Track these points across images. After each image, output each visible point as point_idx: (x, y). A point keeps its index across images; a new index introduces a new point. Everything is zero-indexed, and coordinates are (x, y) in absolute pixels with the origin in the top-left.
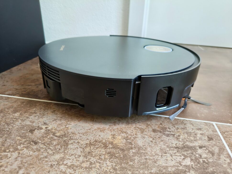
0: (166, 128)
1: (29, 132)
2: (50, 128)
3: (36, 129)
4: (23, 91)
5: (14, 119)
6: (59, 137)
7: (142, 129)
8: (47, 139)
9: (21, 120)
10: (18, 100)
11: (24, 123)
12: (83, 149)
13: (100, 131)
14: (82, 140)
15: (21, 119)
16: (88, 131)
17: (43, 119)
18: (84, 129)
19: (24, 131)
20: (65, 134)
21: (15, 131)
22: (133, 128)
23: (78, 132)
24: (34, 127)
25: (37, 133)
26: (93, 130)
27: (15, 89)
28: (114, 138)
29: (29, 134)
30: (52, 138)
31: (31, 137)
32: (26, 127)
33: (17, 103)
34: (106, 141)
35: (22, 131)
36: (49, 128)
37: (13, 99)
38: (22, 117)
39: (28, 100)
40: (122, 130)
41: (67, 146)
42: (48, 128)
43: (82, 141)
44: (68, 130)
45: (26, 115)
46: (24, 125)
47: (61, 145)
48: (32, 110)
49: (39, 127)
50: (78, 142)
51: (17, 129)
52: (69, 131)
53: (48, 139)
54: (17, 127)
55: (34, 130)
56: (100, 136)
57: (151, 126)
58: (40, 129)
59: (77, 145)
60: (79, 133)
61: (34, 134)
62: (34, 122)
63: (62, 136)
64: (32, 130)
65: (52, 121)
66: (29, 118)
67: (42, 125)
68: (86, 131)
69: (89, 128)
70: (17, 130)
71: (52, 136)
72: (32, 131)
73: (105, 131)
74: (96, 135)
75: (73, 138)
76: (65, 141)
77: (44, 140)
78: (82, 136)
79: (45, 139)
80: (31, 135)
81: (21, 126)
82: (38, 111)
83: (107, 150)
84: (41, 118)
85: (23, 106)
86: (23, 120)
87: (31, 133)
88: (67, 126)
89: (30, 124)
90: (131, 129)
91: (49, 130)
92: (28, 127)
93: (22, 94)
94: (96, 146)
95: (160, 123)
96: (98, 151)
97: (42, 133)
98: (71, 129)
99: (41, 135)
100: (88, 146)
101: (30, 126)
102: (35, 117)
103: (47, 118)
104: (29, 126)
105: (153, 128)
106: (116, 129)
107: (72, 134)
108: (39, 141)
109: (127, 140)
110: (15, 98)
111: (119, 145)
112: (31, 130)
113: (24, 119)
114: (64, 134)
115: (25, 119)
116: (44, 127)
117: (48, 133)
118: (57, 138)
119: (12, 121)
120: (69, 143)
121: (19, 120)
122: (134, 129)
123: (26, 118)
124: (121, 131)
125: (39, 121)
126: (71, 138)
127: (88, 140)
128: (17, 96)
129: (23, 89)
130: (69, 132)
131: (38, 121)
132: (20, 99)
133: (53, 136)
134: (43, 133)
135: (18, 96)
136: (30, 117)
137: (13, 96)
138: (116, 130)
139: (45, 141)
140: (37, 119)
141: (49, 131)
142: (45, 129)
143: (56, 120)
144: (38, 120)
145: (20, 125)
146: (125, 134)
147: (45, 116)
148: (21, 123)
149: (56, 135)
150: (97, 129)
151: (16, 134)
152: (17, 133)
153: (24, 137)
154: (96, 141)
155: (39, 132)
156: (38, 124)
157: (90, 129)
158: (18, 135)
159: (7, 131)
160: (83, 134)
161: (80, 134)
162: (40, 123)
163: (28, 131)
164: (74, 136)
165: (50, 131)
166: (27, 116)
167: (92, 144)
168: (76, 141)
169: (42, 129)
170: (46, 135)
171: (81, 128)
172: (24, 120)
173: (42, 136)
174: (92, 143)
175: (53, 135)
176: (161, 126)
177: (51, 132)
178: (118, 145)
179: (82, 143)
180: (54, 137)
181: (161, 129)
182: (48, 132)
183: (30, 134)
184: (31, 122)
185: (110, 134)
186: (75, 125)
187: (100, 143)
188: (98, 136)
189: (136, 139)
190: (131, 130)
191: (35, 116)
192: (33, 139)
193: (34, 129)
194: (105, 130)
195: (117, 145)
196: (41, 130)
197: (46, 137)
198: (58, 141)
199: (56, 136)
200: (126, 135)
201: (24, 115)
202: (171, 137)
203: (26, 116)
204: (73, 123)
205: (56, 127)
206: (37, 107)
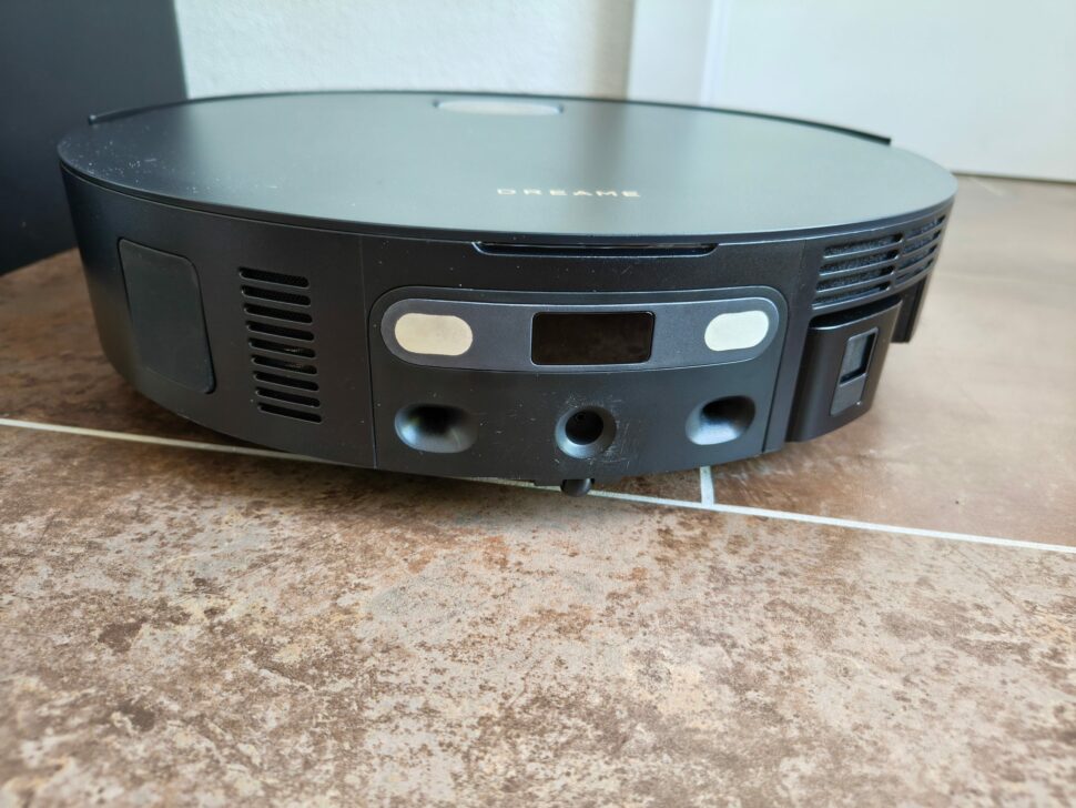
0: (964, 609)
1: (102, 639)
2: (233, 614)
3: (144, 620)
4: (68, 392)
5: (8, 554)
6: (298, 673)
7: (814, 615)
8: (218, 686)
9: (49, 559)
10: (38, 441)
11: (68, 583)
12: (466, 756)
13: (559, 630)
14: (450, 696)
15: (49, 553)
16: (484, 630)
17: (192, 555)
18: (453, 615)
19: (67, 632)
20: (337, 653)
21: (8, 632)
22: (757, 606)
23: (419, 638)
24: (132, 608)
25: (155, 649)
26: (515, 623)
27: (23, 381)
28: (659, 679)
29: (98, 653)
30: (251, 679)
31: (112, 677)
32: (83, 605)
33: (28, 460)
34: (608, 698)
35: (54, 637)
36: (230, 610)
37: (7, 433)
38: (56, 544)
39: (96, 444)
40: (692, 624)
41: (355, 738)
42: (222, 611)
43: (449, 701)
44: (353, 628)
45: (86, 528)
46: (68, 592)
47: (318, 730)
48: (120, 503)
49: (162, 605)
50: (428, 711)
51: (23, 624)
52: (359, 635)
53: (227, 686)
54: (26, 607)
55: (133, 629)
56: (560, 662)
57: (869, 597)
58: (171, 620)
59: (423, 733)
60: (422, 645)
61: (130, 653)
62: (131, 575)
63: (319, 665)
64: (120, 627)
65: (244, 567)
66: (99, 547)
67: (185, 592)
68: (470, 631)
69: (488, 614)
70: (22, 630)
71: (249, 665)
72: (118, 635)
73: (589, 627)
74: (537, 655)
75: (392, 679)
76: (336, 702)
77: (199, 695)
78: (448, 664)
79: (203, 686)
80: (113, 659)
81: (52, 598)
82: (158, 504)
83: (626, 767)
84: (175, 551)
85: (65, 474)
86: (61, 565)
87: (111, 651)
88: (344, 601)
89: (111, 586)
90: (752, 616)
91: (229, 628)
92: (93, 607)
93: (64, 404)
94: (551, 738)
95: (915, 580)
96: (568, 774)
97: (184, 645)
98: (370, 619)
99: (182, 662)
100: (493, 733)
101: (106, 602)
102: (142, 544)
103: (216, 552)
104: (99, 604)
105: (887, 610)
106: (656, 616)
107: (379, 655)
108: (166, 702)
109: (740, 690)
110: (21, 430)
111: (696, 730)
112: (113, 625)
113: (69, 559)
114: (330, 652)
115: (77, 557)
116: (196, 607)
117: (224, 650)
118: (287, 681)
120: (367, 713)
121: (36, 561)
122: (770, 614)
123: (80, 550)
124: (691, 630)
125: (166, 571)
126: (375, 682)
127: (489, 695)
128: (30, 420)
129: (72, 378)
130: (360, 641)
131: (160, 567)
132: (47, 433)
133: (255, 670)
134: (193, 650)
135: (41, 420)
136: (108, 543)
137: (11, 417)
138: (657, 621)
139: (209, 703)
140: (149, 553)
141: (232, 637)
142: (207, 622)
143: (273, 564)
144: (158, 562)
145: (43, 593)
146: (718, 648)
147: (198, 534)
148: (47, 585)
149: (276, 658)
150: (536, 615)
151: (13, 655)
152: (19, 651)
153: (65, 679)
154: (542, 701)
155: (162, 642)
156: (156, 587)
157: (490, 620)
158: (30, 660)
160: (450, 652)
161: (435, 653)
162: (168, 579)
163: (97, 632)
164: (393, 669)
165: (234, 630)
166: (90, 535)
167: (517, 724)
168: (415, 704)
169: (182, 618)
170: (215, 664)
171: (433, 611)
172: (72, 563)
173: (184, 668)
174: (518, 716)
175: (255, 659)
176: (926, 593)
177: (244, 642)
178: (691, 725)
179: (453, 712)
180: (265, 672)
181: (937, 616)
182: (223, 637)
183: (108, 655)
184: (111, 573)
185: (626, 649)
186: (394, 592)
187: (570, 716)
188: (548, 665)
189: (797, 684)
190: (748, 619)
191: (140, 540)
192: (124, 690)
193: (132, 620)
194: (587, 622)
195: (687, 730)
196: (180, 629)
197: (213, 675)
198: (293, 706)
199: (279, 669)
200: (726, 657)
201: (74, 531)
202: (1011, 667)
203: (81, 539)
204: (376, 578)
205: (271, 607)
206: (150, 481)
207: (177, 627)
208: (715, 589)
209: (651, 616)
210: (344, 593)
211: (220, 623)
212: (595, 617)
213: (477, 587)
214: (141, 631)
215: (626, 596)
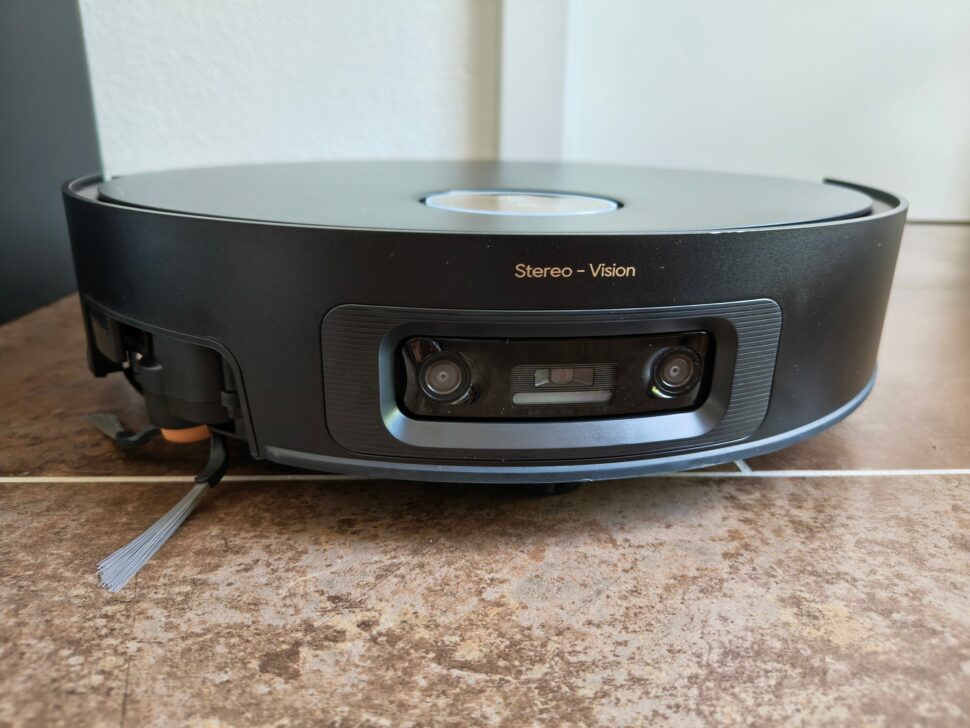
1: (263, 669)
2: (388, 622)
3: (298, 644)
4: (83, 446)
5: (108, 603)
6: (489, 667)
8: (417, 694)
9: (157, 602)
10: (75, 494)
11: (192, 620)
12: (699, 713)
13: (702, 591)
14: (648, 664)
15: (152, 595)
16: (635, 601)
17: (309, 576)
18: (599, 593)
19: (221, 668)
20: (514, 644)
21: (154, 679)
22: (849, 546)
23: (583, 619)
24: (279, 635)
25: (329, 671)
26: (660, 591)
27: (28, 441)
28: (816, 618)
29: (268, 683)
30: (445, 680)
31: (298, 704)
32: (222, 640)
33: (76, 511)
34: (785, 641)
35: (210, 676)
36: (382, 620)
37: (36, 490)
38: (156, 587)
39: (141, 489)
40: (809, 568)
41: (586, 717)
42: (376, 623)
43: (649, 668)
44: (514, 618)
45: (179, 567)
46: (198, 630)
47: (544, 716)
48: (203, 539)
49: (308, 627)
50: (635, 681)
51: (166, 669)
52: (526, 624)
53: (427, 692)
54: (160, 651)
55: (293, 653)
56: (724, 619)
58: (327, 638)
59: (645, 700)
60: (590, 623)
61: (304, 678)
62: (256, 605)
63: (503, 656)
64: (277, 655)
65: (371, 579)
66: (204, 583)
67: (324, 611)
68: (625, 604)
69: (630, 587)
70: (170, 675)
71: (435, 669)
72: (280, 662)
73: (726, 585)
74: (698, 617)
75: (582, 657)
76: (543, 687)
77: (403, 706)
78: (624, 636)
79: (402, 696)
80: (288, 687)
81: (183, 639)
82: (243, 534)
83: (843, 695)
84: (290, 574)
85: (125, 520)
86: (182, 605)
87: (282, 680)
88: (490, 596)
89: (238, 617)
90: (851, 554)
91: (392, 638)
92: (234, 640)
93: (83, 457)
94: (762, 682)
96: (798, 710)
97: (356, 660)
98: (525, 608)
99: (364, 677)
100: (708, 689)
101: (245, 633)
102: (249, 573)
103: (333, 569)
104: (240, 636)
106: (775, 566)
107: (556, 638)
108: (373, 719)
109: (886, 613)
110: (50, 486)
111: (875, 653)
112: (267, 655)
113: (179, 599)
114: (508, 643)
115: (187, 595)
116: (346, 621)
117: (401, 658)
118: (482, 677)
119: (101, 622)
120: (581, 693)
121: (144, 605)
122: (863, 551)
123: (188, 588)
124: (812, 574)
125: (292, 595)
126: (569, 663)
127: (682, 658)
128: (55, 475)
129: (79, 432)
130: (529, 629)
131: (283, 592)
132: (83, 485)
133: (445, 672)
134: (368, 663)
135: (68, 474)
136: (212, 577)
137: (32, 474)
138: (779, 571)
139: (417, 711)
140: (264, 580)
141: (400, 644)
142: (366, 635)
143: (398, 572)
144: (278, 588)
145: (170, 635)
146: (843, 584)
147: (304, 557)
148: (169, 627)
149: (458, 656)
150: (672, 581)
151: (175, 700)
152: (178, 695)
153: (249, 715)
154: (729, 653)
155: (330, 662)
156: (291, 611)
157: (635, 592)
158: (197, 703)
159: (95, 689)
160: (620, 626)
161: (606, 629)
162: (298, 601)
163: (254, 664)
164: (578, 648)
165: (399, 638)
166: (189, 572)
167: (724, 677)
168: (620, 677)
169: (339, 636)
170: (400, 673)
171: (578, 594)
172: (184, 601)
173: (371, 683)
174: (720, 670)
175: (439, 659)
177: (416, 646)
178: (868, 649)
179: (662, 677)
180: (455, 672)
182: (392, 649)
183: (279, 684)
184: (234, 604)
185: (771, 597)
186: (530, 580)
187: (764, 662)
188: (715, 624)
189: (925, 601)
190: (850, 558)
191: (246, 570)
192: (319, 715)
193: (285, 647)
194: (722, 581)
195: (868, 654)
196: (341, 646)
197: (406, 684)
198: (506, 698)
199: (465, 666)
200: (855, 591)
201: (168, 571)
203: (180, 578)
204: (505, 571)
205: (423, 611)
206: (222, 516)
207: (339, 645)
208: (807, 538)
209: (771, 567)
210: (484, 588)
211: (380, 634)
212: (725, 576)
213: (604, 566)
214: (301, 655)
215: (739, 554)
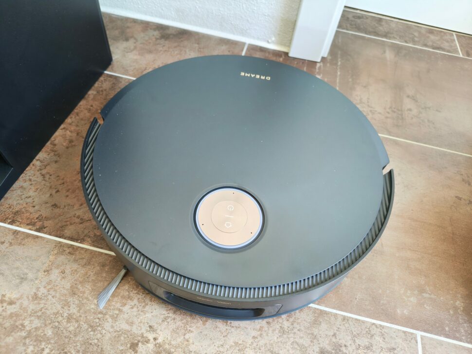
0: (341, 346)
1: (130, 348)
2: (160, 340)
3: (139, 341)
5: (99, 313)
7: (303, 347)
9: (110, 316)
10: (93, 257)
11: (117, 326)
15: (109, 313)
17: (146, 315)
18: (213, 343)
19: (122, 345)
21: (108, 345)
22: (289, 343)
24: (135, 337)
26: (228, 347)
27: (79, 220)
32: (123, 335)
33: (92, 267)
35: (119, 347)
38: (110, 309)
40: (272, 349)
42: (157, 339)
44: (189, 347)
45: (116, 302)
46: (118, 330)
48: (124, 290)
49: (142, 336)
51: (110, 342)
52: (191, 350)
54: (109, 335)
55: (137, 344)
57: (318, 341)
58: (146, 341)
62: (132, 324)
64: (134, 344)
65: (161, 321)
66: (122, 311)
67: (147, 331)
68: (217, 349)
69: (222, 343)
70: (111, 344)
72: (134, 347)
73: (246, 349)
81: (115, 332)
82: (134, 291)
84: (142, 313)
85: (105, 275)
88: (187, 337)
89: (128, 327)
91: (160, 346)
92: (126, 336)
93: (95, 235)
95: (332, 334)
97: (150, 351)
98: (193, 344)
101: (128, 334)
102: (133, 310)
103: (153, 314)
105: (321, 346)
106: (263, 346)
112: (132, 343)
113: (115, 316)
115: (117, 315)
116: (151, 337)
119: (97, 320)
121: (107, 316)
122: (292, 346)
123: (117, 312)
125: (141, 322)
130: (191, 352)
131: (139, 320)
136: (124, 309)
138: (263, 348)
140: (135, 314)
141: (161, 349)
142: (154, 343)
143: (168, 320)
144: (138, 318)
145: (112, 330)
147: (147, 306)
148: (112, 326)
150: (233, 344)
155: (145, 349)
156: (140, 328)
157: (222, 346)
159: (96, 344)
162: (142, 325)
163: (129, 346)
166: (118, 305)
169: (148, 341)
171: (209, 342)
176: (334, 340)
177: (164, 351)
181: (333, 350)
182: (159, 349)
184: (127, 322)
186: (199, 333)
190: (286, 348)
191: (132, 308)
193: (136, 341)
194: (246, 347)
201: (114, 303)
203: (116, 307)
204: (194, 327)
205: (169, 339)
206: (130, 280)
207: (148, 344)
208: (280, 336)
209: (262, 346)
210: (186, 333)
211: (157, 343)
212: (248, 346)
213: (219, 332)
214: (139, 345)
215: (257, 338)
